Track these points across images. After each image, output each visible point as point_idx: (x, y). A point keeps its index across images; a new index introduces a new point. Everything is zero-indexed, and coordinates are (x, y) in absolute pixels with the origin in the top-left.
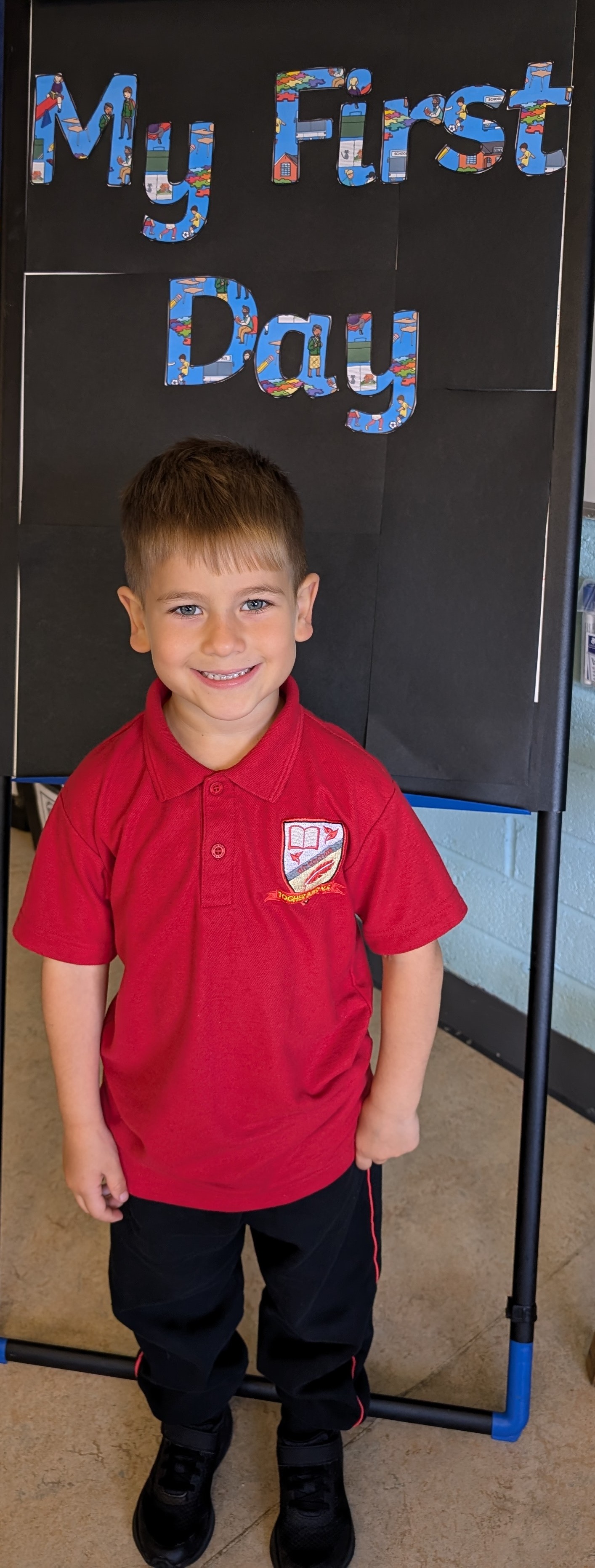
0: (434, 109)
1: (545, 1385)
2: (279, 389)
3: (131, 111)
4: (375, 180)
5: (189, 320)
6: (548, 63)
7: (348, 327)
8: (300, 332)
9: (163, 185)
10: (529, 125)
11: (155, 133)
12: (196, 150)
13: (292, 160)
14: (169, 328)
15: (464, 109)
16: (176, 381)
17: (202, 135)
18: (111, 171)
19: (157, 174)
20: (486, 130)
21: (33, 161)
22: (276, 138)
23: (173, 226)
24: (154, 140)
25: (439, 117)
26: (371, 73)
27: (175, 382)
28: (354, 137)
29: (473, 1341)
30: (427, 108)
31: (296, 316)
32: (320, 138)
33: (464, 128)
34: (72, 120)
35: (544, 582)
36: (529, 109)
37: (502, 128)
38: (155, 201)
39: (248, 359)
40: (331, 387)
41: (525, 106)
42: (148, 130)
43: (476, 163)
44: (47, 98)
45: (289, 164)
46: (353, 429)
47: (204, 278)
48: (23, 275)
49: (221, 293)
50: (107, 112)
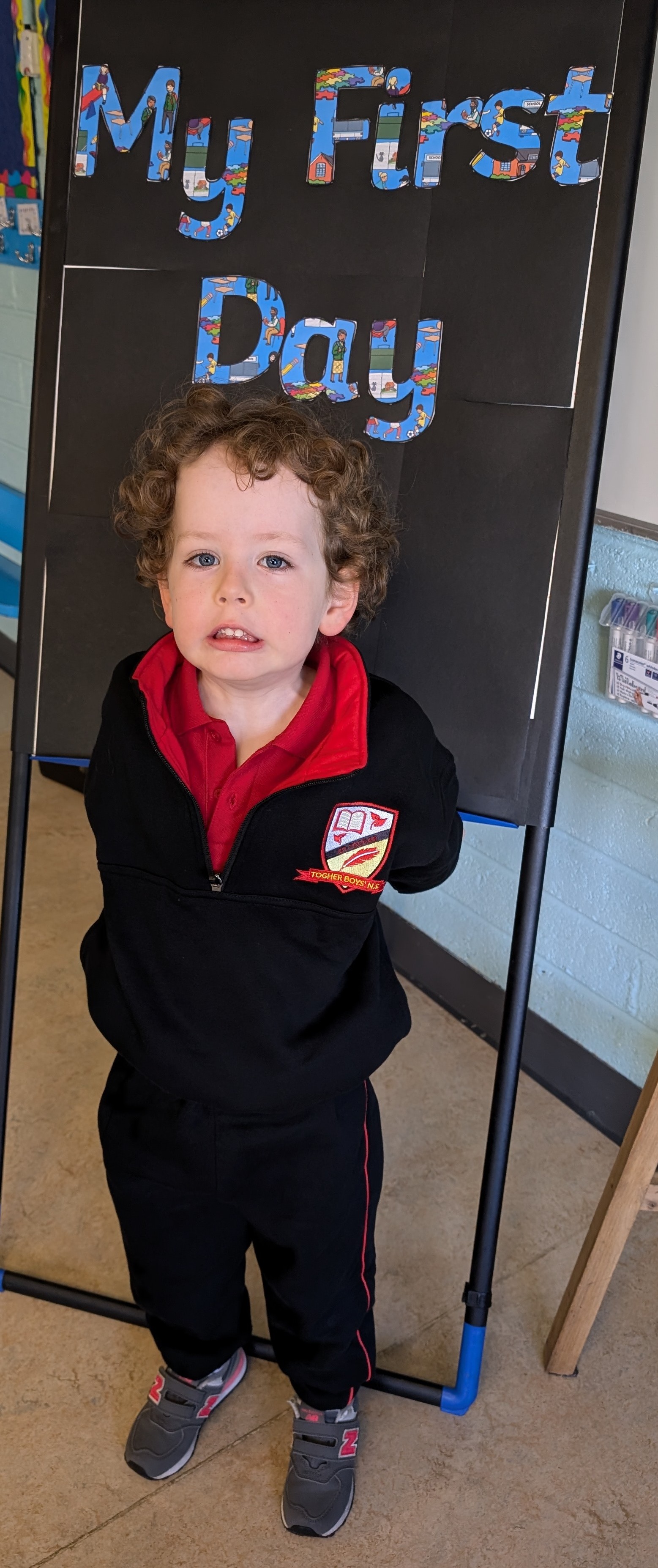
0: (471, 112)
2: (301, 392)
3: (173, 105)
4: (408, 184)
5: (218, 319)
6: (589, 67)
7: (372, 333)
8: (324, 336)
9: (200, 182)
10: (566, 132)
11: (196, 128)
12: (234, 146)
13: (327, 160)
14: (199, 326)
15: (502, 114)
17: (241, 131)
18: (151, 166)
19: (195, 171)
20: (523, 136)
21: (76, 153)
22: (313, 137)
23: (208, 223)
24: (194, 135)
25: (476, 121)
26: (410, 73)
28: (389, 138)
30: (464, 111)
31: (322, 320)
32: (356, 139)
33: (500, 133)
34: (115, 113)
36: (567, 115)
37: (538, 135)
38: (192, 198)
39: (273, 361)
40: (353, 393)
41: (563, 112)
42: (188, 125)
43: (510, 170)
44: (93, 89)
45: (324, 165)
46: (371, 436)
47: (235, 278)
48: (63, 267)
49: (251, 293)
50: (150, 105)
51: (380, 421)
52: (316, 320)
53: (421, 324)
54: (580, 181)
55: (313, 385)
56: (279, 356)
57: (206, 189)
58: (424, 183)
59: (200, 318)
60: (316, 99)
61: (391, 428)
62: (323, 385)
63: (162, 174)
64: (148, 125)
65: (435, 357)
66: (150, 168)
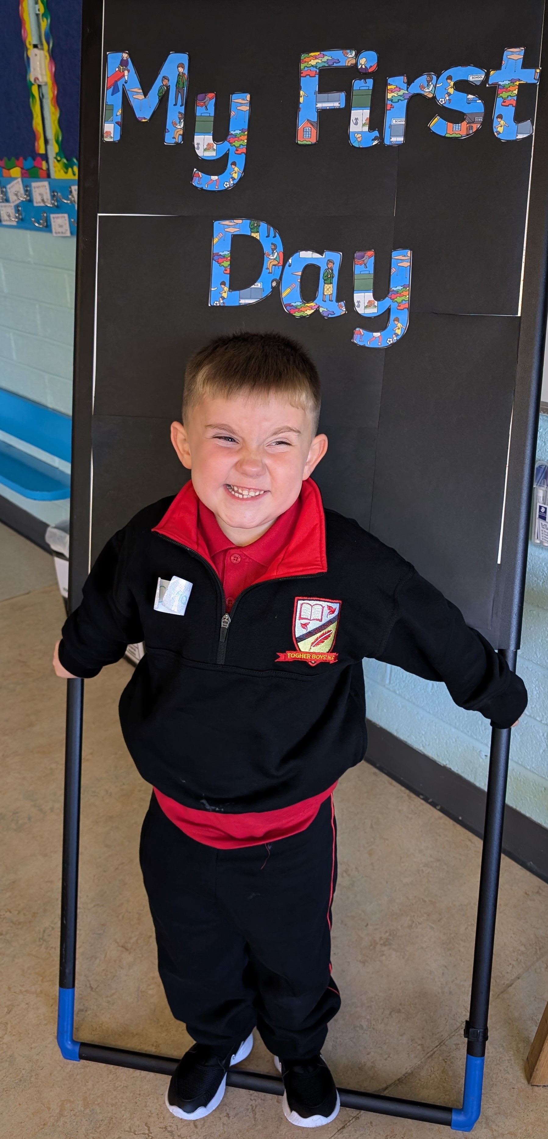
0: (428, 85)
1: (493, 1084)
2: (299, 311)
3: (183, 83)
4: (379, 142)
5: (228, 254)
6: (520, 48)
7: (355, 261)
8: (316, 265)
9: (209, 144)
10: (504, 99)
11: (203, 101)
12: (236, 115)
13: (312, 125)
14: (213, 259)
15: (452, 86)
16: (218, 303)
17: (240, 103)
18: (167, 132)
19: (204, 135)
20: (470, 103)
21: (104, 123)
22: (300, 107)
23: (216, 178)
24: (202, 107)
25: (431, 92)
26: (377, 54)
27: (216, 304)
28: (362, 107)
29: (438, 1047)
30: (422, 84)
31: (314, 252)
32: (335, 108)
33: (451, 101)
34: (136, 90)
35: (507, 468)
36: (505, 86)
37: (482, 102)
38: (203, 157)
39: (275, 286)
40: (341, 309)
41: (501, 83)
42: (197, 99)
43: (461, 130)
44: (116, 71)
45: (310, 129)
46: (358, 343)
47: (241, 221)
48: (97, 215)
49: (254, 232)
50: (164, 83)
51: (365, 332)
52: (309, 252)
53: (394, 254)
54: (517, 137)
55: (308, 305)
56: (280, 282)
57: (214, 150)
58: (392, 141)
59: (213, 254)
60: (301, 76)
61: (374, 337)
62: (316, 304)
63: (177, 138)
64: (164, 99)
65: (407, 278)
66: (166, 134)
